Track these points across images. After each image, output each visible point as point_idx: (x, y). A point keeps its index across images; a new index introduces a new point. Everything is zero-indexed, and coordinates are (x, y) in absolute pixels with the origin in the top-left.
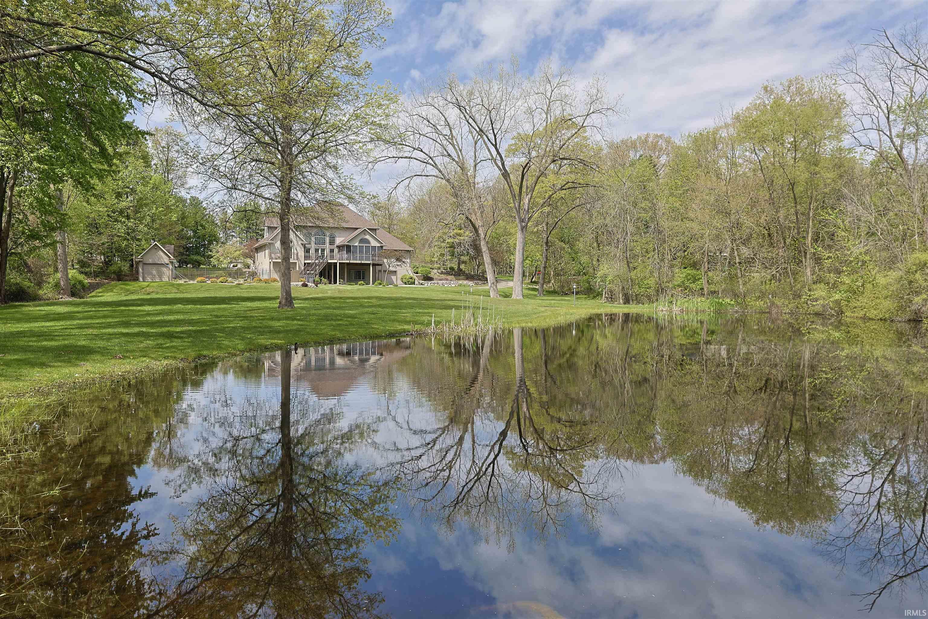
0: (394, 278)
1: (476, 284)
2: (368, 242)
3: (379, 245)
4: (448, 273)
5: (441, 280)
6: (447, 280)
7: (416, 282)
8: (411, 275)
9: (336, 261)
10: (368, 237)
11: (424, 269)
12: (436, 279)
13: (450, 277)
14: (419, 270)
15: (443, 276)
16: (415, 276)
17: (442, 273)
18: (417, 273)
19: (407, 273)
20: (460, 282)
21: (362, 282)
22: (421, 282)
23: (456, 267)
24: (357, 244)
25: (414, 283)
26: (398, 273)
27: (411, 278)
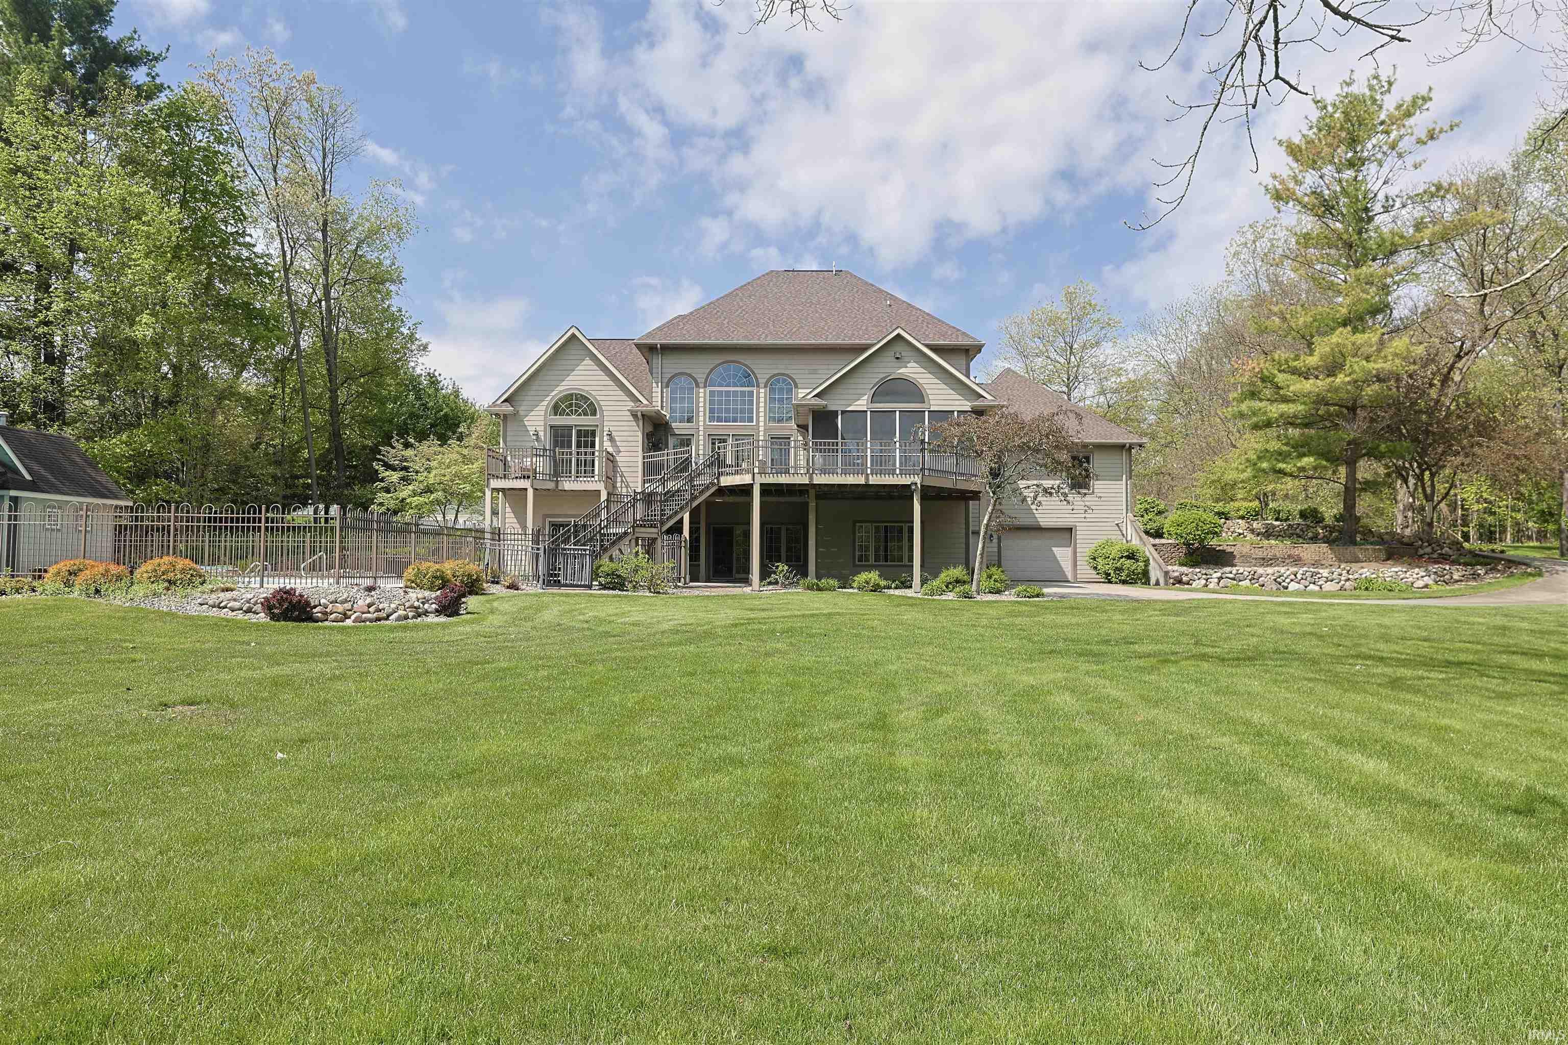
0: (1062, 554)
1: (1441, 579)
2: (914, 392)
3: (967, 406)
4: (1295, 534)
5: (1266, 562)
6: (1297, 561)
7: (1155, 574)
8: (1135, 542)
9: (746, 479)
10: (912, 370)
11: (1188, 515)
12: (1246, 559)
13: (1309, 551)
14: (1167, 523)
15: (1277, 547)
16: (1147, 548)
17: (1268, 534)
18: (1158, 534)
19: (1115, 536)
20: (1366, 571)
21: (873, 576)
22: (1176, 570)
23: (1330, 510)
24: (862, 404)
25: (1143, 578)
26: (1081, 534)
27: (1132, 556)
